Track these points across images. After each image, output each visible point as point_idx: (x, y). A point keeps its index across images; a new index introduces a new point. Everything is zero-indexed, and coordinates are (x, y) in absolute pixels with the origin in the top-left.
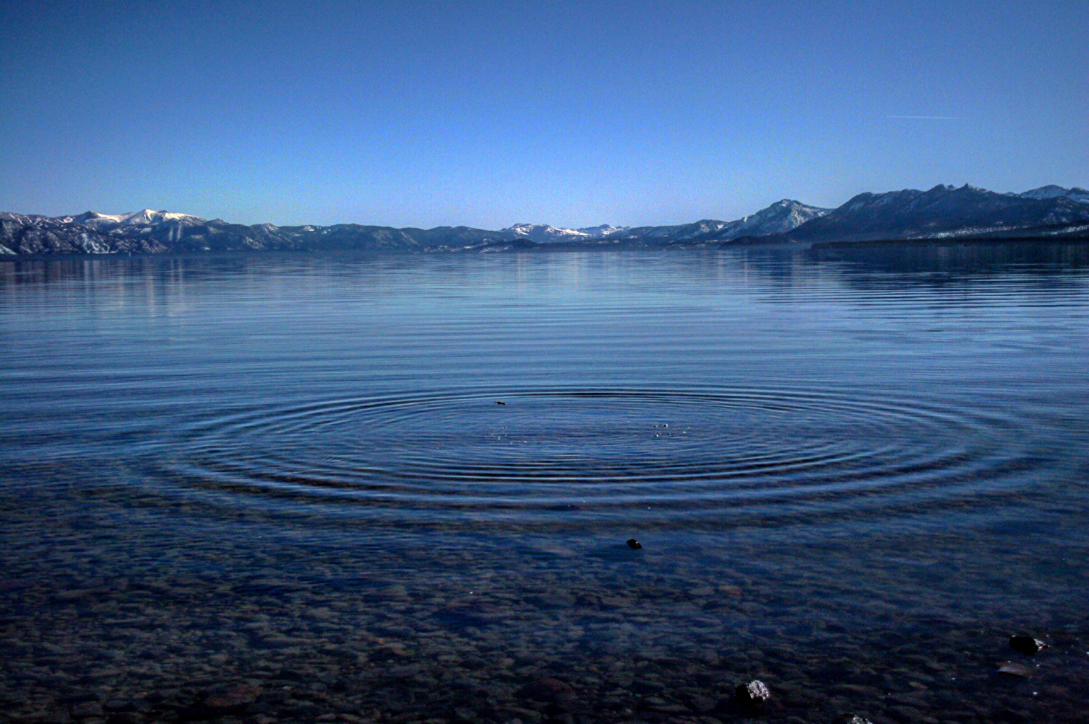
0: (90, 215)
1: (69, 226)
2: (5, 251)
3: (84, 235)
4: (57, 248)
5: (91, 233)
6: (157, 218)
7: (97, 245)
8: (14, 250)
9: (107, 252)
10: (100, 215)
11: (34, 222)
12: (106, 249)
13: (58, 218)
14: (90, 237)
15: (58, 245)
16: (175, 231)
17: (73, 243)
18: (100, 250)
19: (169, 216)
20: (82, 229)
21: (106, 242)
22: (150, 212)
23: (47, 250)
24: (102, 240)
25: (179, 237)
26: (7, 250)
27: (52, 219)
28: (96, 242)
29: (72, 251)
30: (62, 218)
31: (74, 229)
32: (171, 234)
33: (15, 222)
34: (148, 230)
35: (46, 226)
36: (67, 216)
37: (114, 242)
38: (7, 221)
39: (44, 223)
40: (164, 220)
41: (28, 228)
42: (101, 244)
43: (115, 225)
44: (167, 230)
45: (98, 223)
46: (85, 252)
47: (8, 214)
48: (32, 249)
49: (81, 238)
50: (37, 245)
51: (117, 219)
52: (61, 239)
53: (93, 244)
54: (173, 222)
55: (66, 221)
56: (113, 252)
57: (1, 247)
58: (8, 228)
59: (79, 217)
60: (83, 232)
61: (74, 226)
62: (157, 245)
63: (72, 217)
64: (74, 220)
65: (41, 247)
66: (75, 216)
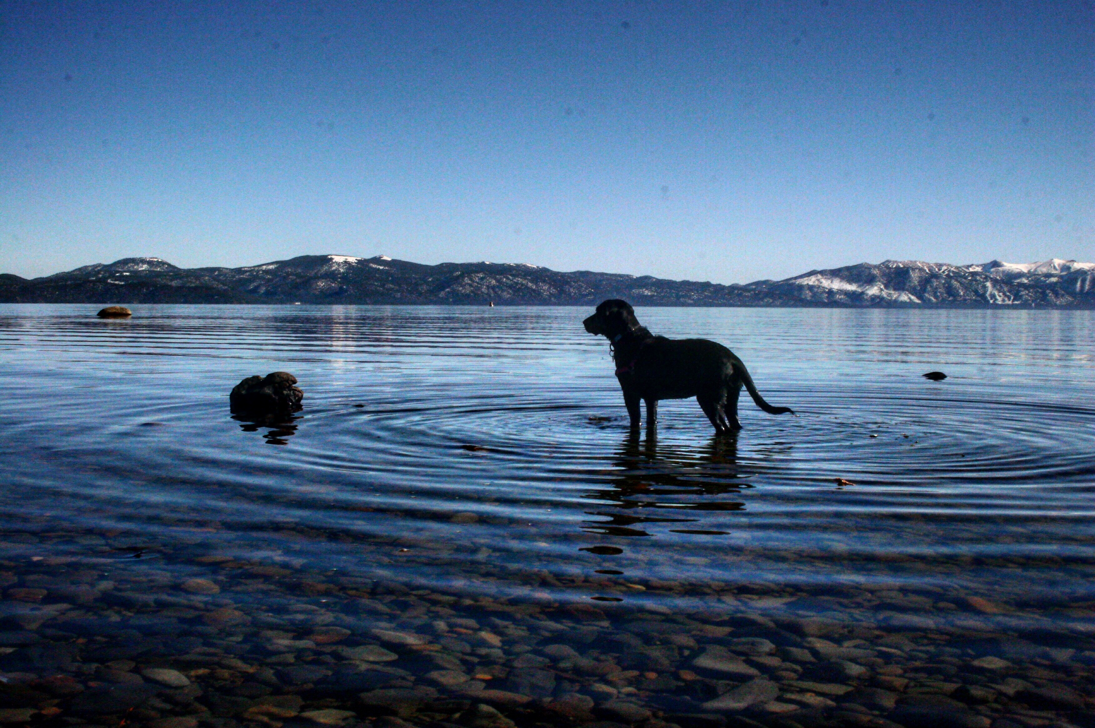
0: (995, 264)
1: (974, 274)
2: (910, 298)
3: (988, 284)
4: (961, 296)
5: (995, 282)
6: (1066, 268)
7: (1001, 294)
8: (919, 298)
9: (1010, 302)
10: (1005, 264)
11: (939, 270)
12: (1009, 299)
13: (964, 266)
14: (994, 286)
15: (962, 294)
16: (1083, 281)
17: (976, 292)
18: (1003, 300)
19: (1077, 266)
20: (986, 278)
21: (1009, 291)
22: (1058, 262)
23: (951, 298)
24: (1006, 289)
25: (1087, 287)
26: (913, 297)
27: (957, 268)
28: (999, 291)
29: (976, 301)
30: (968, 267)
31: (978, 278)
32: (1079, 284)
33: (921, 270)
34: (1054, 280)
35: (951, 274)
36: (972, 265)
37: (1019, 291)
38: (913, 269)
39: (949, 271)
40: (1072, 270)
41: (934, 276)
42: (1004, 294)
43: (1020, 275)
44: (1075, 280)
45: (1003, 272)
46: (988, 301)
47: (915, 262)
48: (936, 297)
49: (985, 287)
50: (942, 293)
51: (1023, 268)
52: (966, 288)
53: (996, 293)
54: (1082, 273)
55: (971, 270)
56: (1016, 302)
57: (905, 294)
58: (915, 276)
59: (985, 267)
60: (987, 281)
61: (979, 275)
62: (1063, 296)
63: (978, 266)
64: (979, 269)
65: (945, 295)
66: (981, 265)
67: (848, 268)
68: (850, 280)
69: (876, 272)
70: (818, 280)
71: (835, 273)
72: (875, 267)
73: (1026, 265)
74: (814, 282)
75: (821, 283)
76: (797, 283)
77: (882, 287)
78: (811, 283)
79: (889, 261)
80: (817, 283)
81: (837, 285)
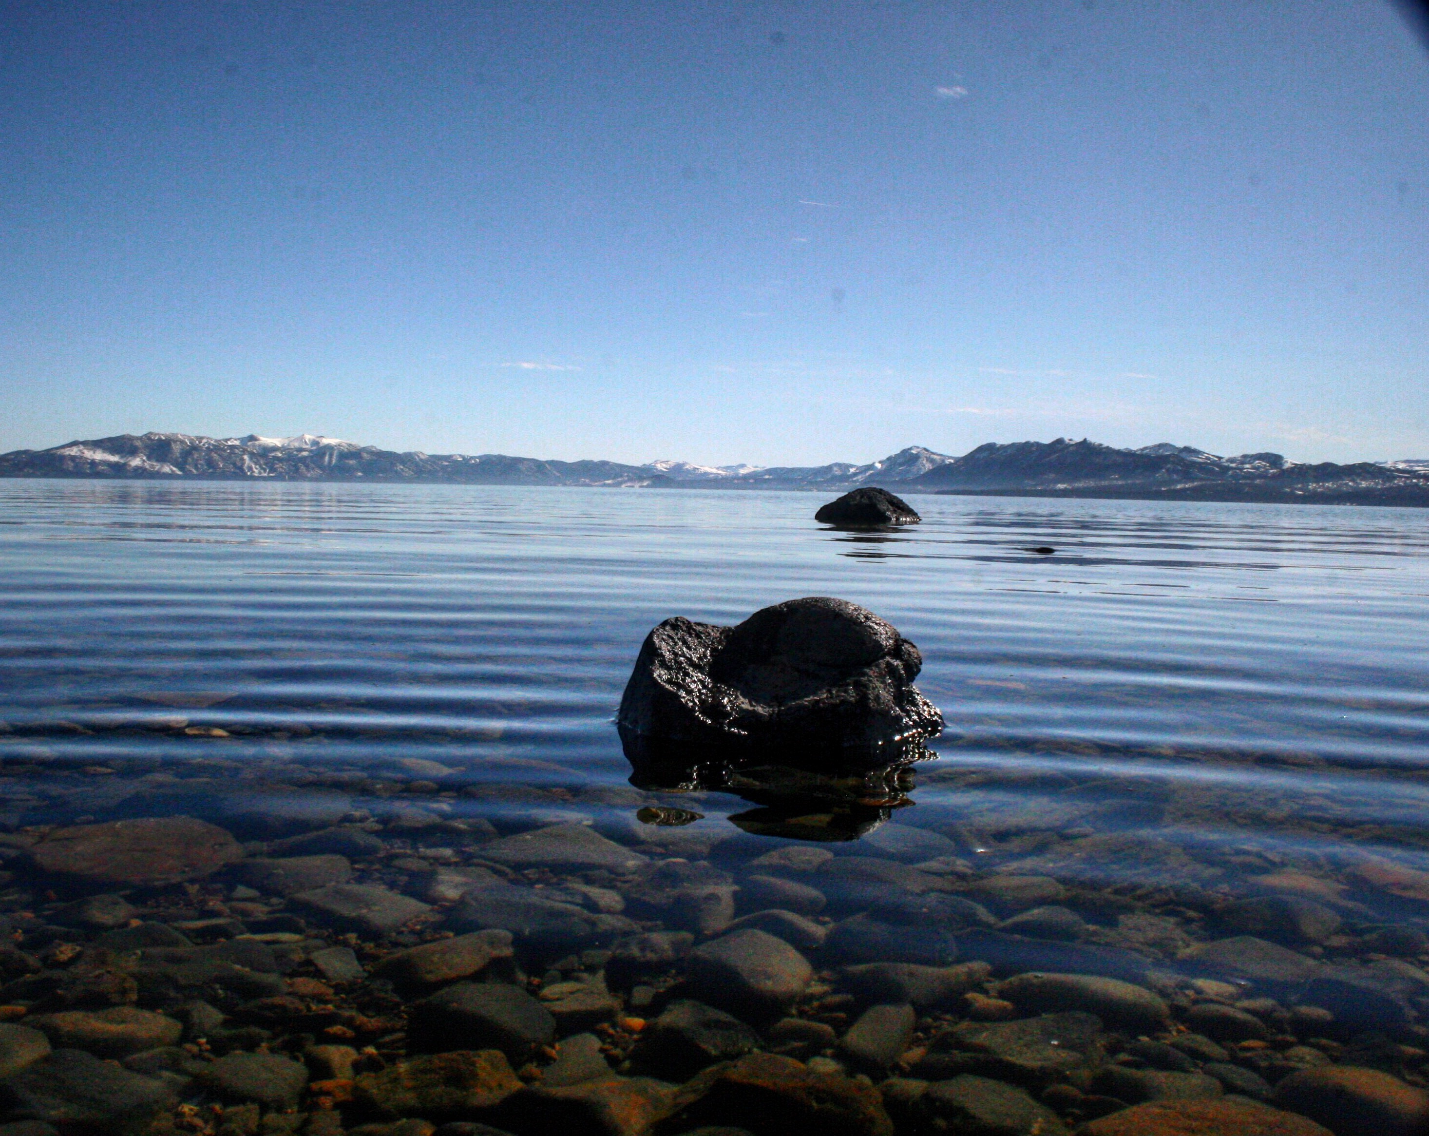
0: (252, 438)
1: (232, 447)
2: (171, 469)
3: (246, 457)
4: (220, 468)
5: (252, 455)
6: (315, 443)
7: (257, 466)
8: (181, 469)
9: (266, 475)
10: (261, 438)
11: (200, 442)
12: (265, 470)
13: (223, 440)
14: (251, 459)
15: (221, 466)
16: (331, 456)
17: (234, 464)
18: (260, 473)
19: (325, 441)
20: (244, 451)
21: (266, 464)
22: (308, 437)
23: (211, 470)
24: (262, 462)
25: (334, 461)
26: (174, 469)
27: (216, 441)
28: (256, 464)
29: (234, 473)
30: (227, 440)
31: (236, 451)
32: (327, 458)
33: (182, 442)
34: (305, 454)
35: (211, 447)
36: (231, 439)
37: (274, 464)
38: (175, 442)
39: (210, 444)
40: (321, 445)
41: (194, 448)
42: (261, 466)
43: (275, 449)
44: (324, 454)
45: (260, 445)
46: (246, 474)
47: (177, 434)
48: (196, 468)
49: (243, 460)
50: (202, 465)
51: (277, 442)
52: (224, 459)
53: (253, 466)
54: (329, 447)
55: (229, 443)
56: (271, 475)
57: (167, 466)
58: (176, 448)
59: (242, 440)
60: (245, 454)
61: (237, 448)
62: (313, 469)
63: (236, 440)
64: (237, 443)
65: (206, 467)
66: (239, 439)
67: (110, 440)
68: (113, 451)
69: (138, 443)
70: (80, 451)
71: (97, 444)
72: (138, 438)
73: (280, 439)
74: (76, 453)
75: (83, 453)
76: (59, 453)
77: (145, 458)
78: (73, 453)
79: (151, 433)
80: (79, 454)
81: (99, 456)
